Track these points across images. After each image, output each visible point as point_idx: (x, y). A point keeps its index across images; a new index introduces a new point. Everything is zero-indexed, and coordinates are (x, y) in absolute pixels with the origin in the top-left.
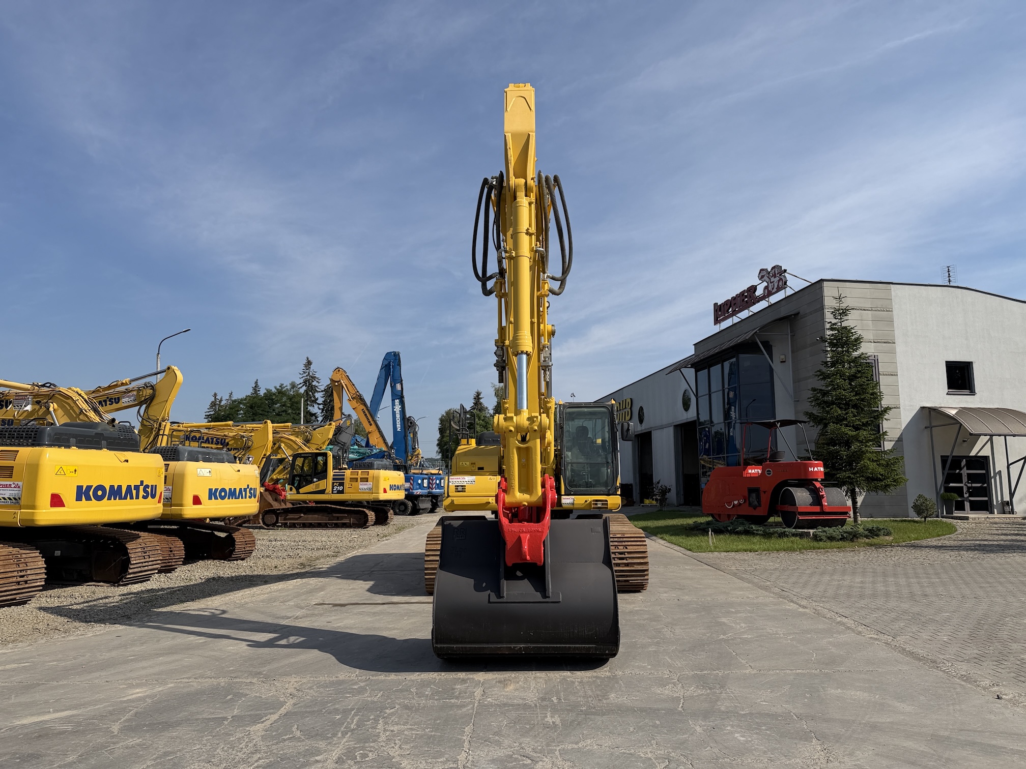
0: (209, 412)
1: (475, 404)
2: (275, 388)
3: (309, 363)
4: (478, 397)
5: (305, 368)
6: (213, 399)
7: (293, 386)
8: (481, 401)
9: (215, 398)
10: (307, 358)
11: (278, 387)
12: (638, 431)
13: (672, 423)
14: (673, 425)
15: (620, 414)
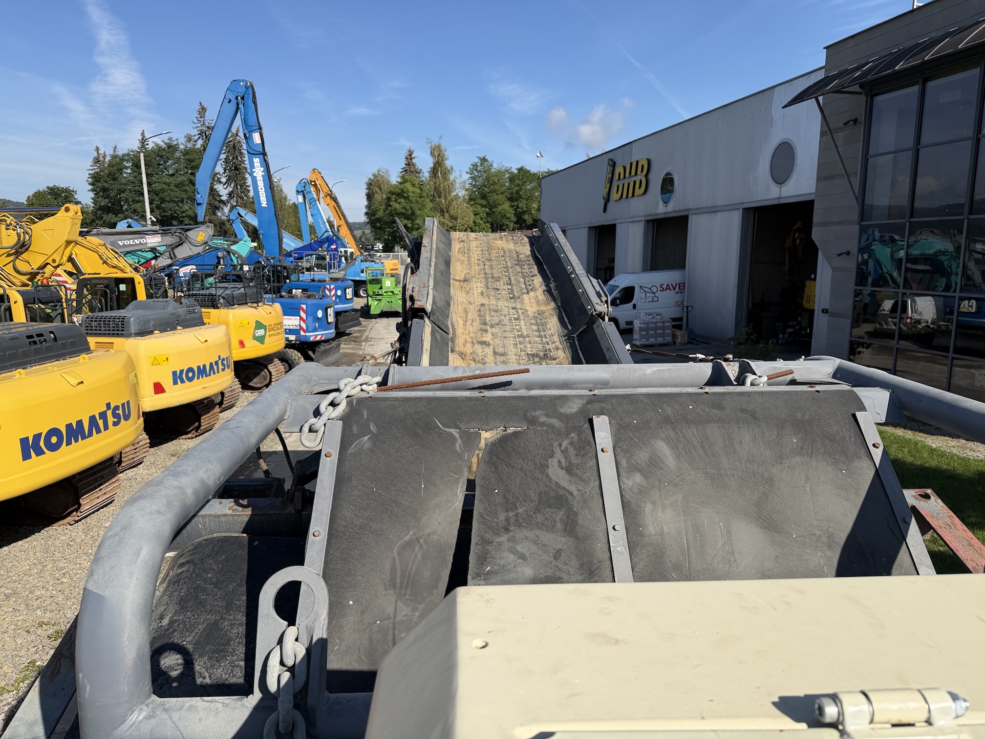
0: (92, 170)
1: (408, 164)
2: (163, 141)
3: (203, 110)
4: (410, 157)
5: (198, 116)
6: (95, 154)
7: (189, 139)
8: (414, 161)
9: (98, 152)
10: (201, 104)
11: (167, 141)
12: (658, 214)
13: (740, 203)
14: (742, 206)
15: (623, 185)
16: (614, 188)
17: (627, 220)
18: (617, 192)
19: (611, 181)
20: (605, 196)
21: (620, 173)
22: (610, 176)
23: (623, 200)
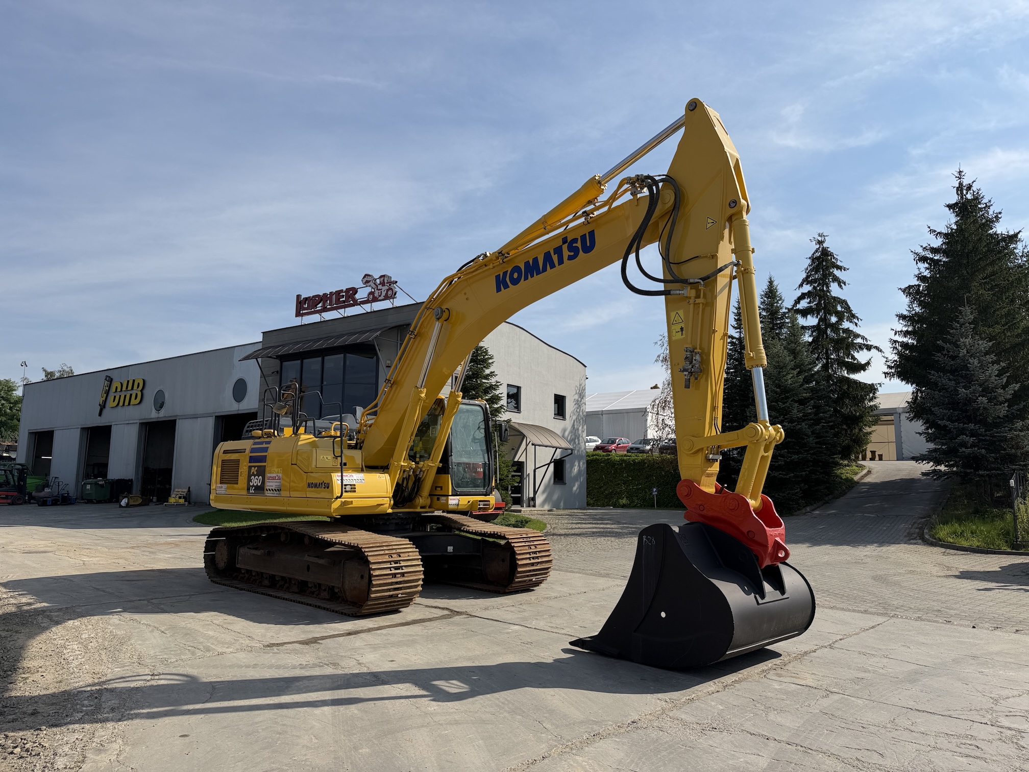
12: (151, 418)
13: (213, 413)
14: (214, 415)
15: (120, 396)
16: (111, 398)
17: (123, 423)
18: (114, 401)
19: (107, 393)
20: (101, 403)
21: (117, 387)
22: (107, 388)
23: (119, 407)
